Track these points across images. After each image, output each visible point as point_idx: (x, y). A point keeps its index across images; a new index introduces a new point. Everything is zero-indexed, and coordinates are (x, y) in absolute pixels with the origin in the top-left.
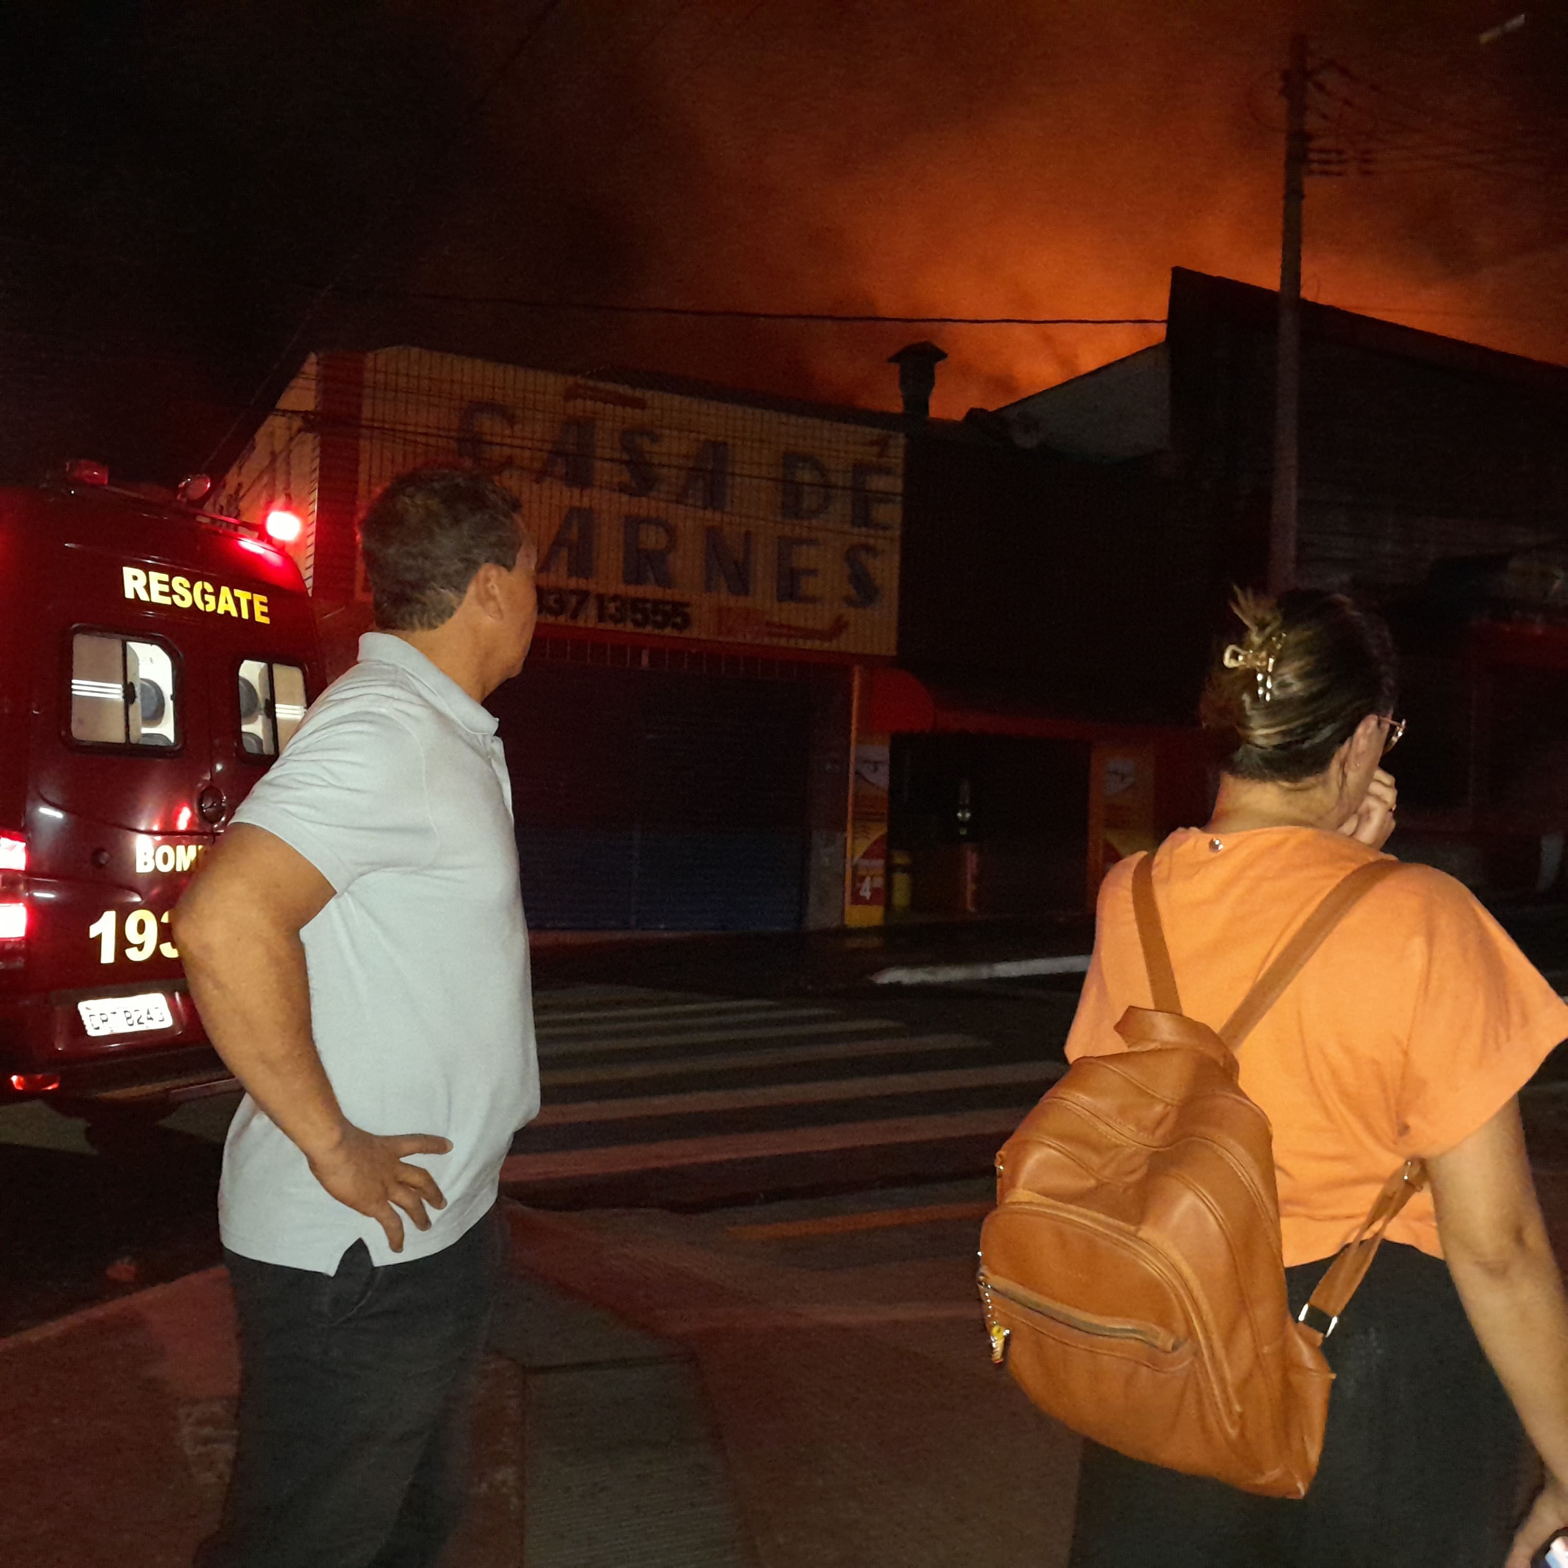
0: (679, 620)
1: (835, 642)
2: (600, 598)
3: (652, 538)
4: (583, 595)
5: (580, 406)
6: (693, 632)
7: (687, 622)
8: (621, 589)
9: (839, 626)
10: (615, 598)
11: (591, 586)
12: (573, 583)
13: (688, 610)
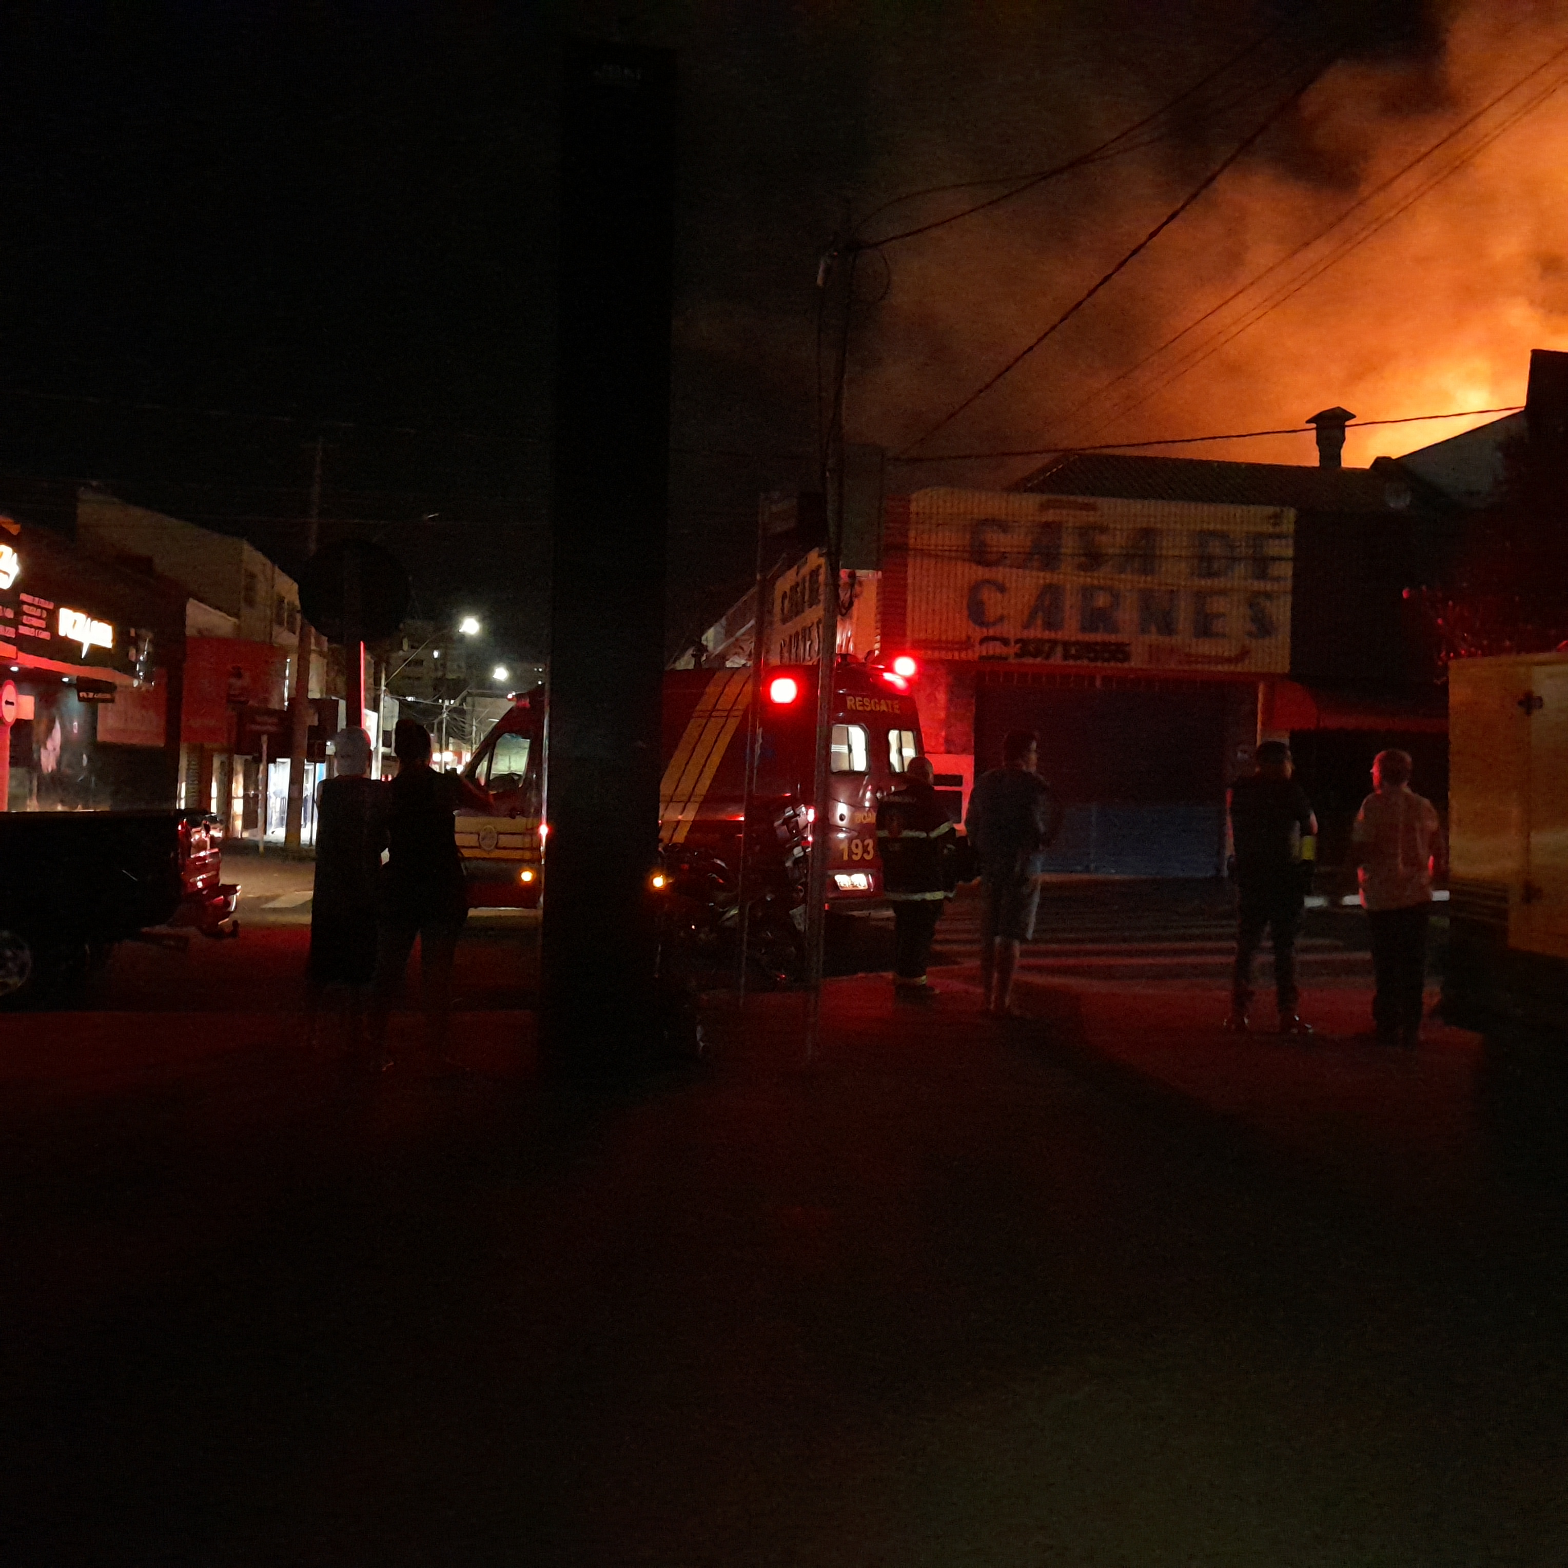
0: (1120, 656)
1: (1240, 665)
2: (1066, 645)
3: (1101, 600)
4: (1054, 643)
5: (1050, 516)
6: (1133, 664)
7: (1127, 657)
8: (1081, 637)
9: (1244, 654)
10: (1077, 643)
11: (1060, 635)
12: (1047, 635)
13: (1127, 649)
